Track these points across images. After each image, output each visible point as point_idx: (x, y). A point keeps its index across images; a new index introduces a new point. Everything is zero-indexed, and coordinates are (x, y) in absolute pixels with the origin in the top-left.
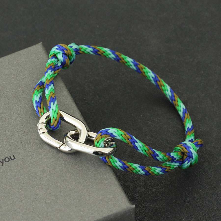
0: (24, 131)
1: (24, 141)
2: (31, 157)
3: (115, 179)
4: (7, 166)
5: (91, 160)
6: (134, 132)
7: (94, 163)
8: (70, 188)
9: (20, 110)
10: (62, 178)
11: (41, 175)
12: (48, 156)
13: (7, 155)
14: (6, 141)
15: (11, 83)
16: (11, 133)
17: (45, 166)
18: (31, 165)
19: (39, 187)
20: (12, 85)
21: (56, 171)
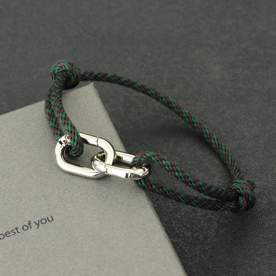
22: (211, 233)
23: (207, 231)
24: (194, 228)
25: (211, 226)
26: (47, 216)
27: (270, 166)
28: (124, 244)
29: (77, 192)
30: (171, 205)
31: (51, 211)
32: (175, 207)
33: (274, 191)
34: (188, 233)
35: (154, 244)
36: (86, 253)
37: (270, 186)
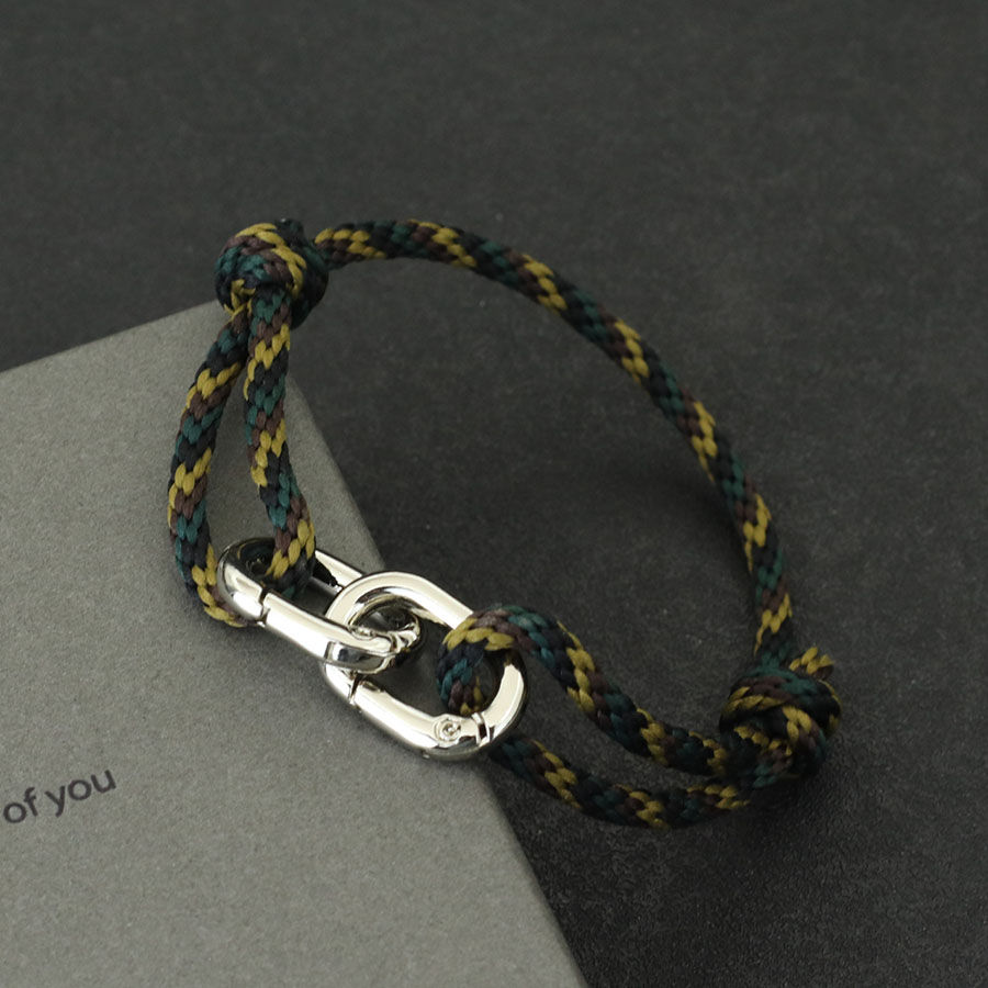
0: (159, 668)
1: (157, 712)
2: (180, 783)
3: (534, 891)
4: (76, 817)
5: (435, 806)
6: (630, 683)
7: (446, 820)
8: (339, 924)
9: (144, 576)
10: (307, 879)
11: (218, 860)
12: (253, 779)
13: (82, 770)
14: (79, 707)
15: (115, 460)
16: (103, 674)
17: (241, 823)
18: (181, 819)
19: (209, 911)
20: (115, 466)
21: (284, 848)
22: (644, 903)
23: (630, 893)
24: (587, 878)
25: (647, 878)
26: (93, 773)
28: (367, 876)
29: (200, 686)
31: (105, 755)
35: (475, 878)
36: (233, 907)
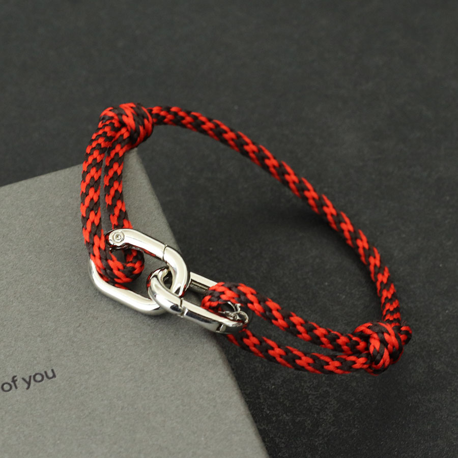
0: (80, 322)
1: (78, 343)
2: (87, 376)
4: (36, 390)
5: (210, 392)
7: (214, 399)
8: (160, 446)
9: (76, 279)
10: (146, 424)
11: (103, 413)
12: (122, 376)
13: (40, 369)
14: (41, 339)
15: (66, 225)
16: (53, 324)
17: (116, 396)
18: (86, 393)
19: (98, 437)
20: (66, 228)
21: (136, 409)
22: (325, 418)
23: (318, 413)
24: (297, 407)
25: (326, 406)
26: (45, 370)
27: (434, 309)
28: (175, 424)
29: (99, 332)
30: (258, 366)
31: (52, 361)
32: (266, 370)
33: (438, 352)
34: (286, 415)
35: (227, 427)
36: (109, 435)
37: (432, 344)
